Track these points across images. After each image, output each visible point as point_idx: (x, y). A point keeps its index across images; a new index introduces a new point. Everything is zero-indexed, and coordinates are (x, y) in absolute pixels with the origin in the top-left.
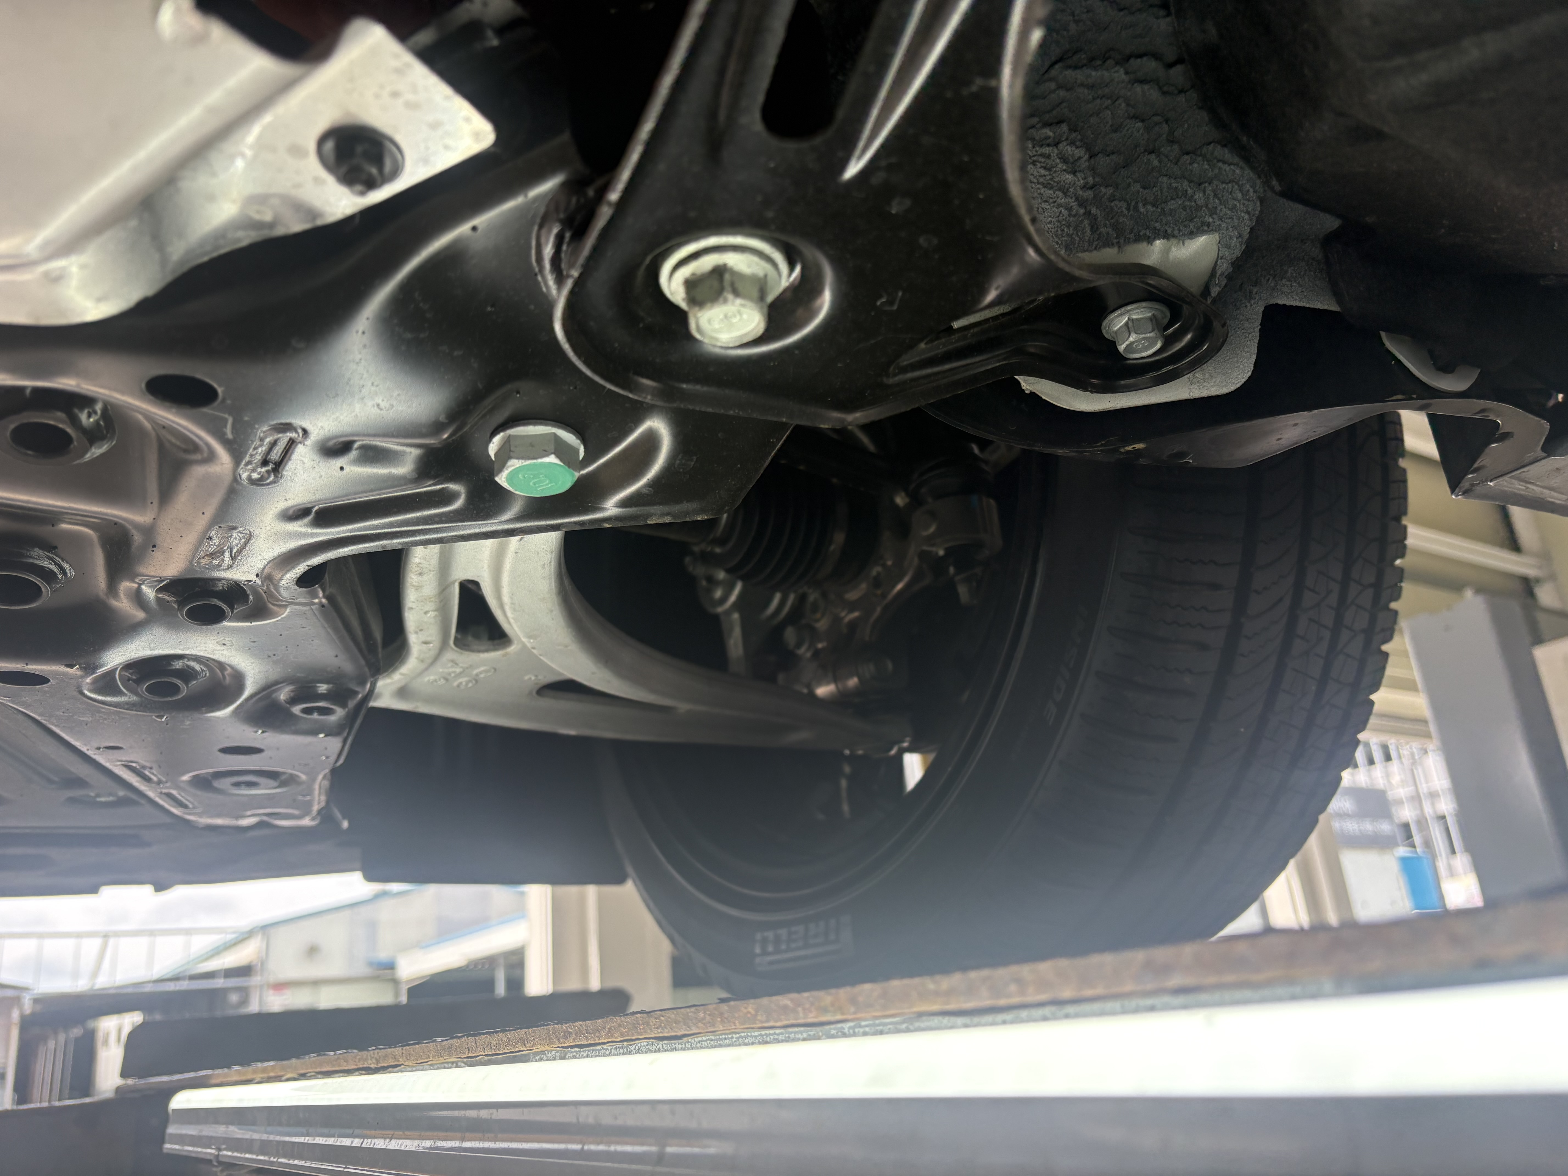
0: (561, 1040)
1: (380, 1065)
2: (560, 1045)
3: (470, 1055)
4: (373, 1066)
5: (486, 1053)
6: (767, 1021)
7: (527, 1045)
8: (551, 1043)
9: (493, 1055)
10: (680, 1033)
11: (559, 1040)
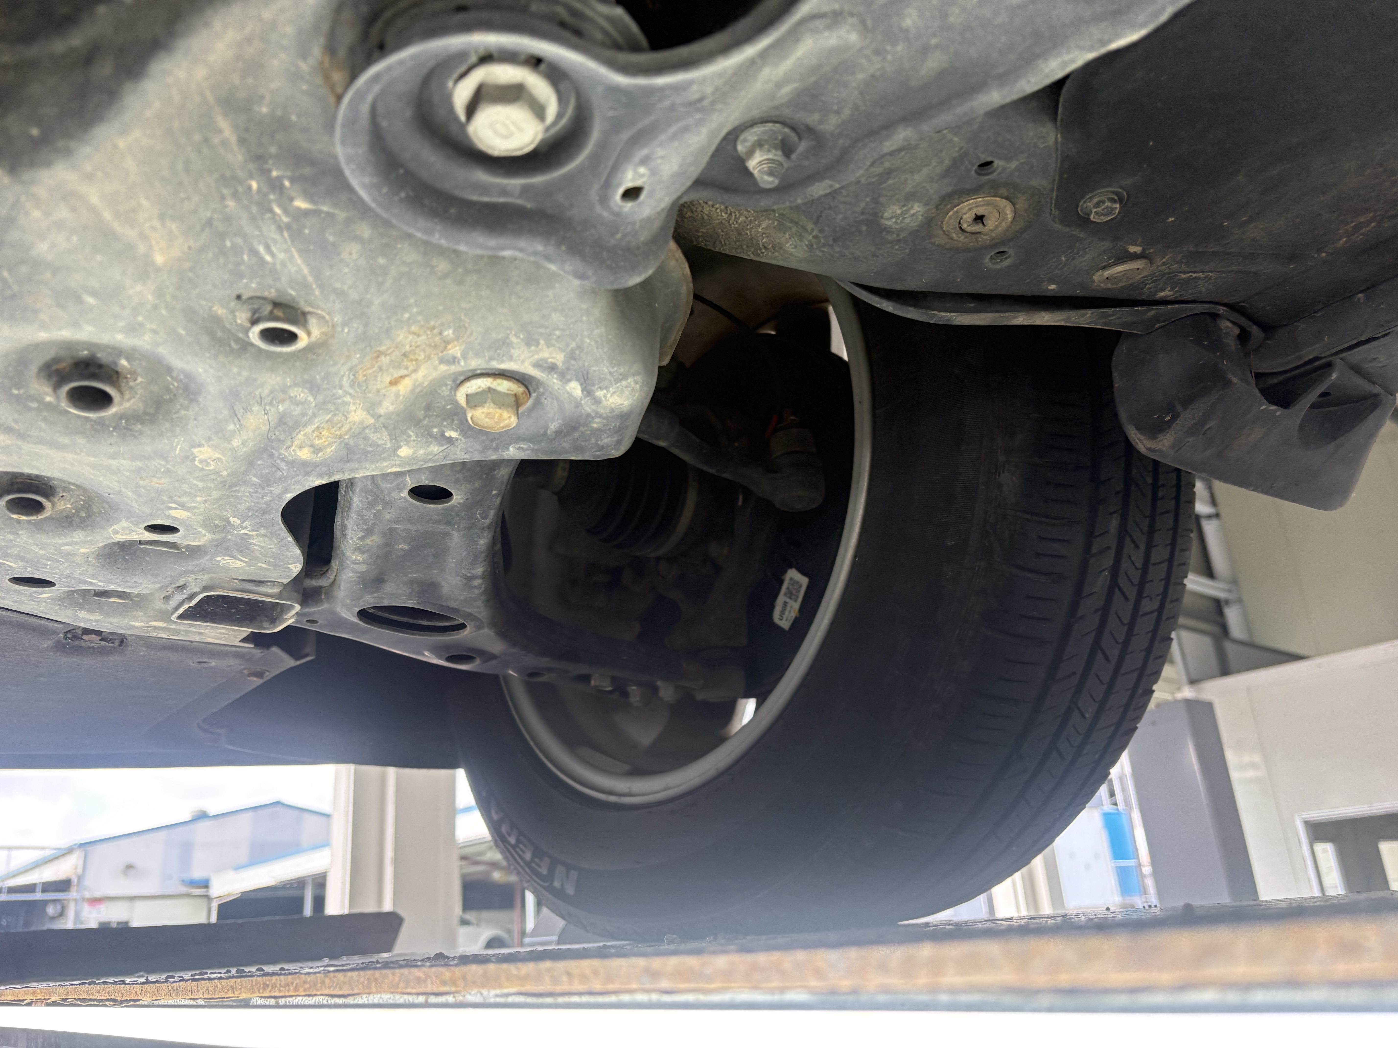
0: (261, 991)
1: (124, 998)
2: (260, 995)
3: (192, 997)
4: (119, 999)
5: (205, 997)
6: (406, 988)
7: (236, 993)
8: (253, 992)
9: (210, 999)
10: (346, 993)
11: (259, 991)
